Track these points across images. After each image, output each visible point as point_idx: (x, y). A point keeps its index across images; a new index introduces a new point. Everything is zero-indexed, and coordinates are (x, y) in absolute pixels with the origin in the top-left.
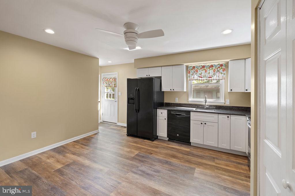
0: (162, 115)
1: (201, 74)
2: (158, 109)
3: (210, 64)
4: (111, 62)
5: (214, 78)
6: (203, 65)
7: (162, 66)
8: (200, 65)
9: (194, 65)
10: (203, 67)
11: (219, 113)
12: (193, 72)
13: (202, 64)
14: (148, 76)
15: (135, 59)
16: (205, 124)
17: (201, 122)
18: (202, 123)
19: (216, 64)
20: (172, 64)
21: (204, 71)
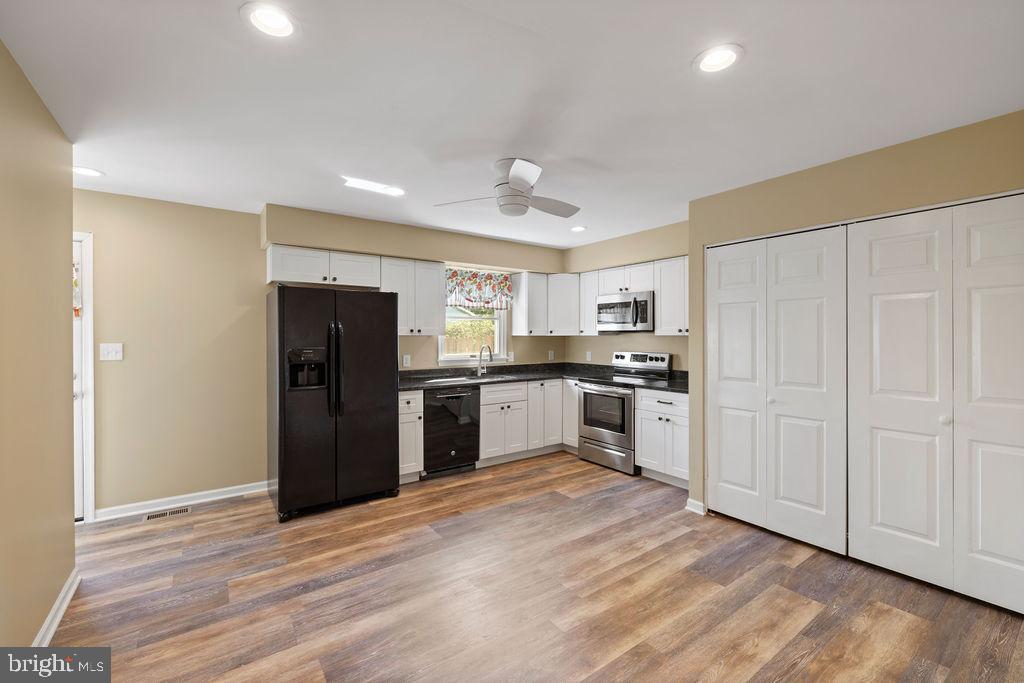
0: (411, 407)
1: (469, 292)
2: (400, 390)
3: (487, 272)
4: (97, 174)
5: (495, 304)
6: (474, 271)
7: (381, 256)
8: (469, 270)
9: (456, 268)
10: (475, 275)
11: (528, 380)
12: (454, 283)
13: (473, 268)
14: (329, 282)
15: (267, 204)
16: (509, 407)
17: (502, 405)
18: (502, 408)
19: (498, 273)
20: (416, 257)
21: (475, 286)
